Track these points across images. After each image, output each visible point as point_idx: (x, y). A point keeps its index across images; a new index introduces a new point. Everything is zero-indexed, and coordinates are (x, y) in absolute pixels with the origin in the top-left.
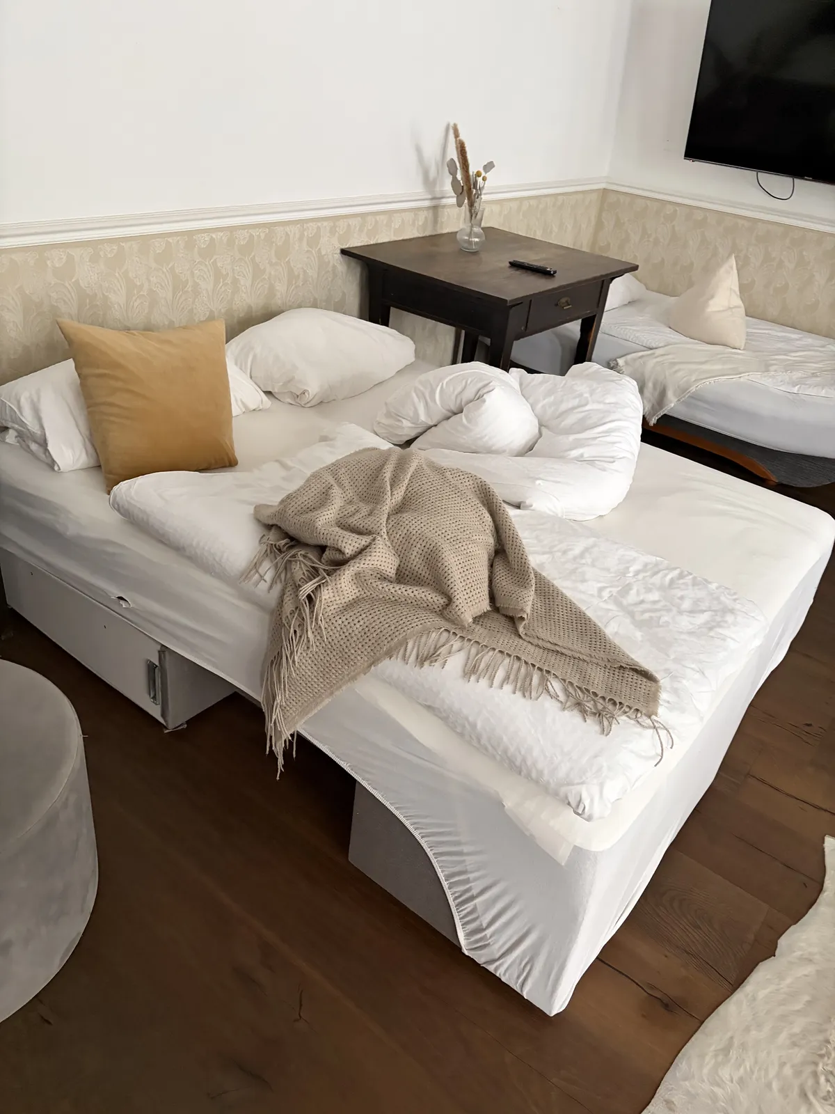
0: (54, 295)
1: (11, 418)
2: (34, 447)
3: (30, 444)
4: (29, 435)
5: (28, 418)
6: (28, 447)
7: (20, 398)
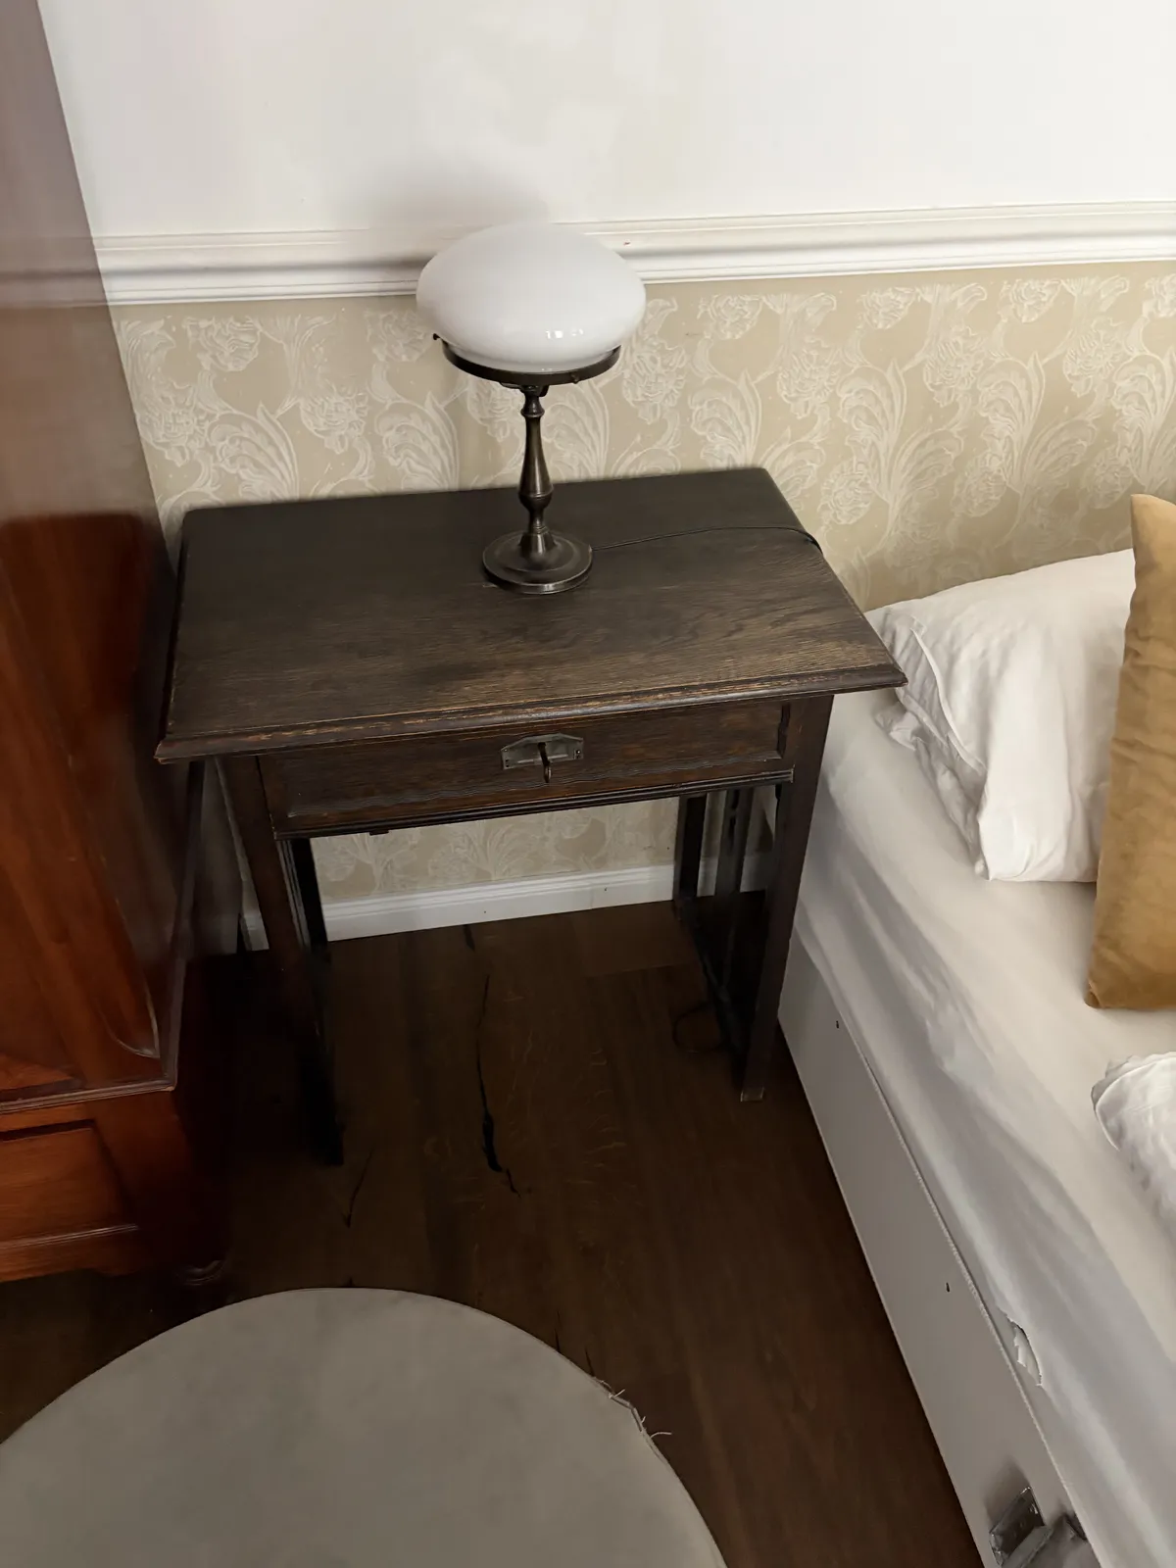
0: (1124, 385)
1: (921, 695)
2: (946, 781)
3: (940, 772)
4: (946, 753)
5: (959, 714)
6: (934, 775)
7: (959, 649)
